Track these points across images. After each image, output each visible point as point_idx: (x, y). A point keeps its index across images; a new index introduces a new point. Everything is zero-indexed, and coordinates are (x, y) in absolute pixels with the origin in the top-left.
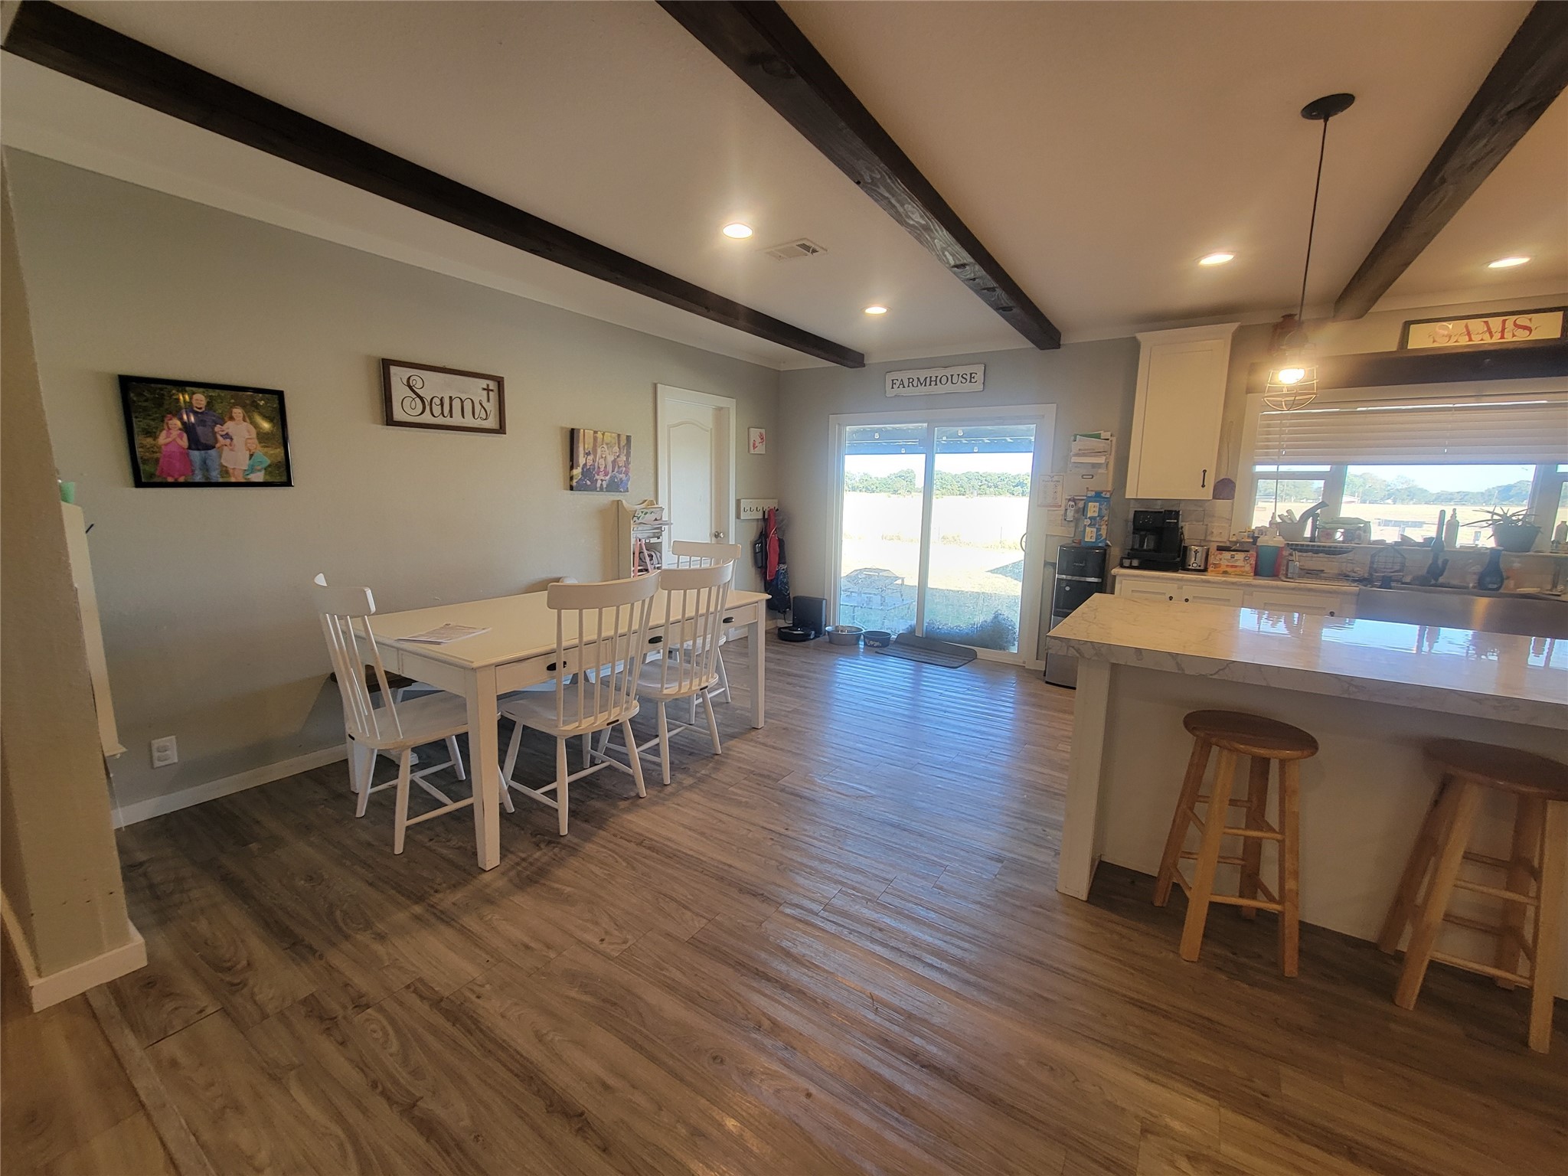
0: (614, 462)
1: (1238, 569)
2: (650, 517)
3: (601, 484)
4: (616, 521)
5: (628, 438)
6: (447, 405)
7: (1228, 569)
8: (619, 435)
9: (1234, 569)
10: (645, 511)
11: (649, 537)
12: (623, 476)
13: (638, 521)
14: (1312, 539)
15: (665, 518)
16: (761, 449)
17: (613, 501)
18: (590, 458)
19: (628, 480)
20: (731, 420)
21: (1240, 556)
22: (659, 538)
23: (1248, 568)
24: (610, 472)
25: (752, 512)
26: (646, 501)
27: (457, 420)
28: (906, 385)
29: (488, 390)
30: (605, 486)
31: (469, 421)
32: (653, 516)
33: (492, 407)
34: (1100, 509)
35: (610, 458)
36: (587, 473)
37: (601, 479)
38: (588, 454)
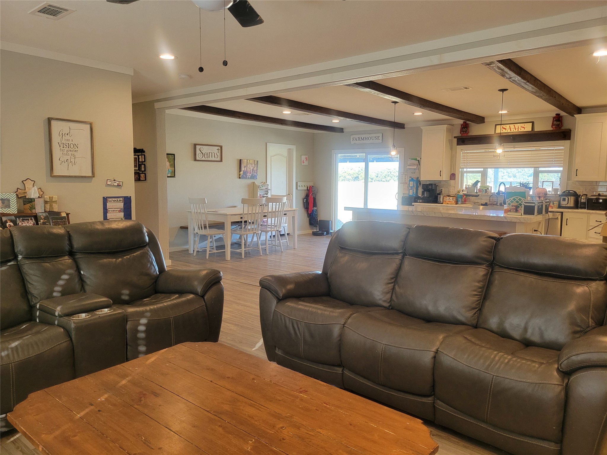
0: (253, 169)
1: (451, 202)
2: (264, 188)
3: (249, 177)
4: (253, 189)
5: (257, 161)
6: (208, 154)
7: (448, 202)
8: (254, 161)
9: (450, 202)
10: (263, 185)
11: (264, 194)
12: (255, 174)
13: (260, 189)
14: (477, 193)
15: (269, 188)
16: (306, 163)
17: (252, 182)
18: (246, 168)
19: (257, 175)
20: (294, 154)
21: (451, 198)
22: (267, 195)
23: (453, 202)
24: (252, 172)
25: (303, 187)
26: (263, 182)
27: (210, 159)
28: (357, 140)
29: (218, 150)
30: (250, 177)
31: (213, 159)
32: (265, 187)
33: (219, 154)
34: (413, 184)
35: (252, 168)
36: (244, 173)
37: (249, 175)
38: (245, 167)
